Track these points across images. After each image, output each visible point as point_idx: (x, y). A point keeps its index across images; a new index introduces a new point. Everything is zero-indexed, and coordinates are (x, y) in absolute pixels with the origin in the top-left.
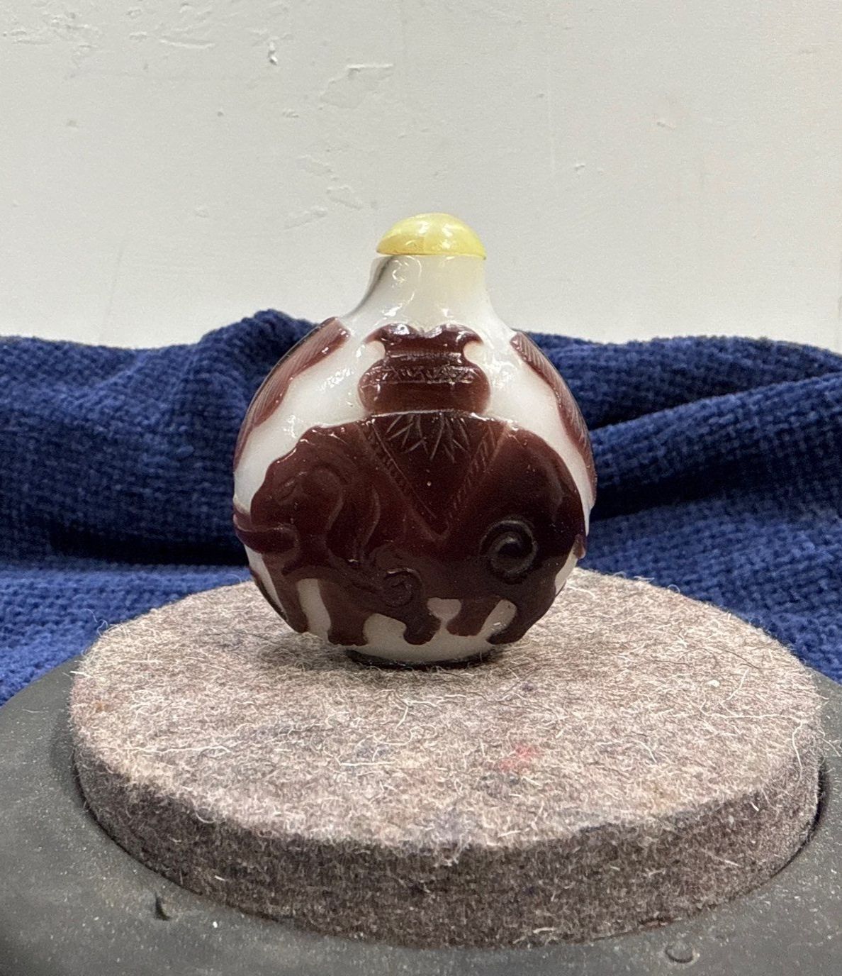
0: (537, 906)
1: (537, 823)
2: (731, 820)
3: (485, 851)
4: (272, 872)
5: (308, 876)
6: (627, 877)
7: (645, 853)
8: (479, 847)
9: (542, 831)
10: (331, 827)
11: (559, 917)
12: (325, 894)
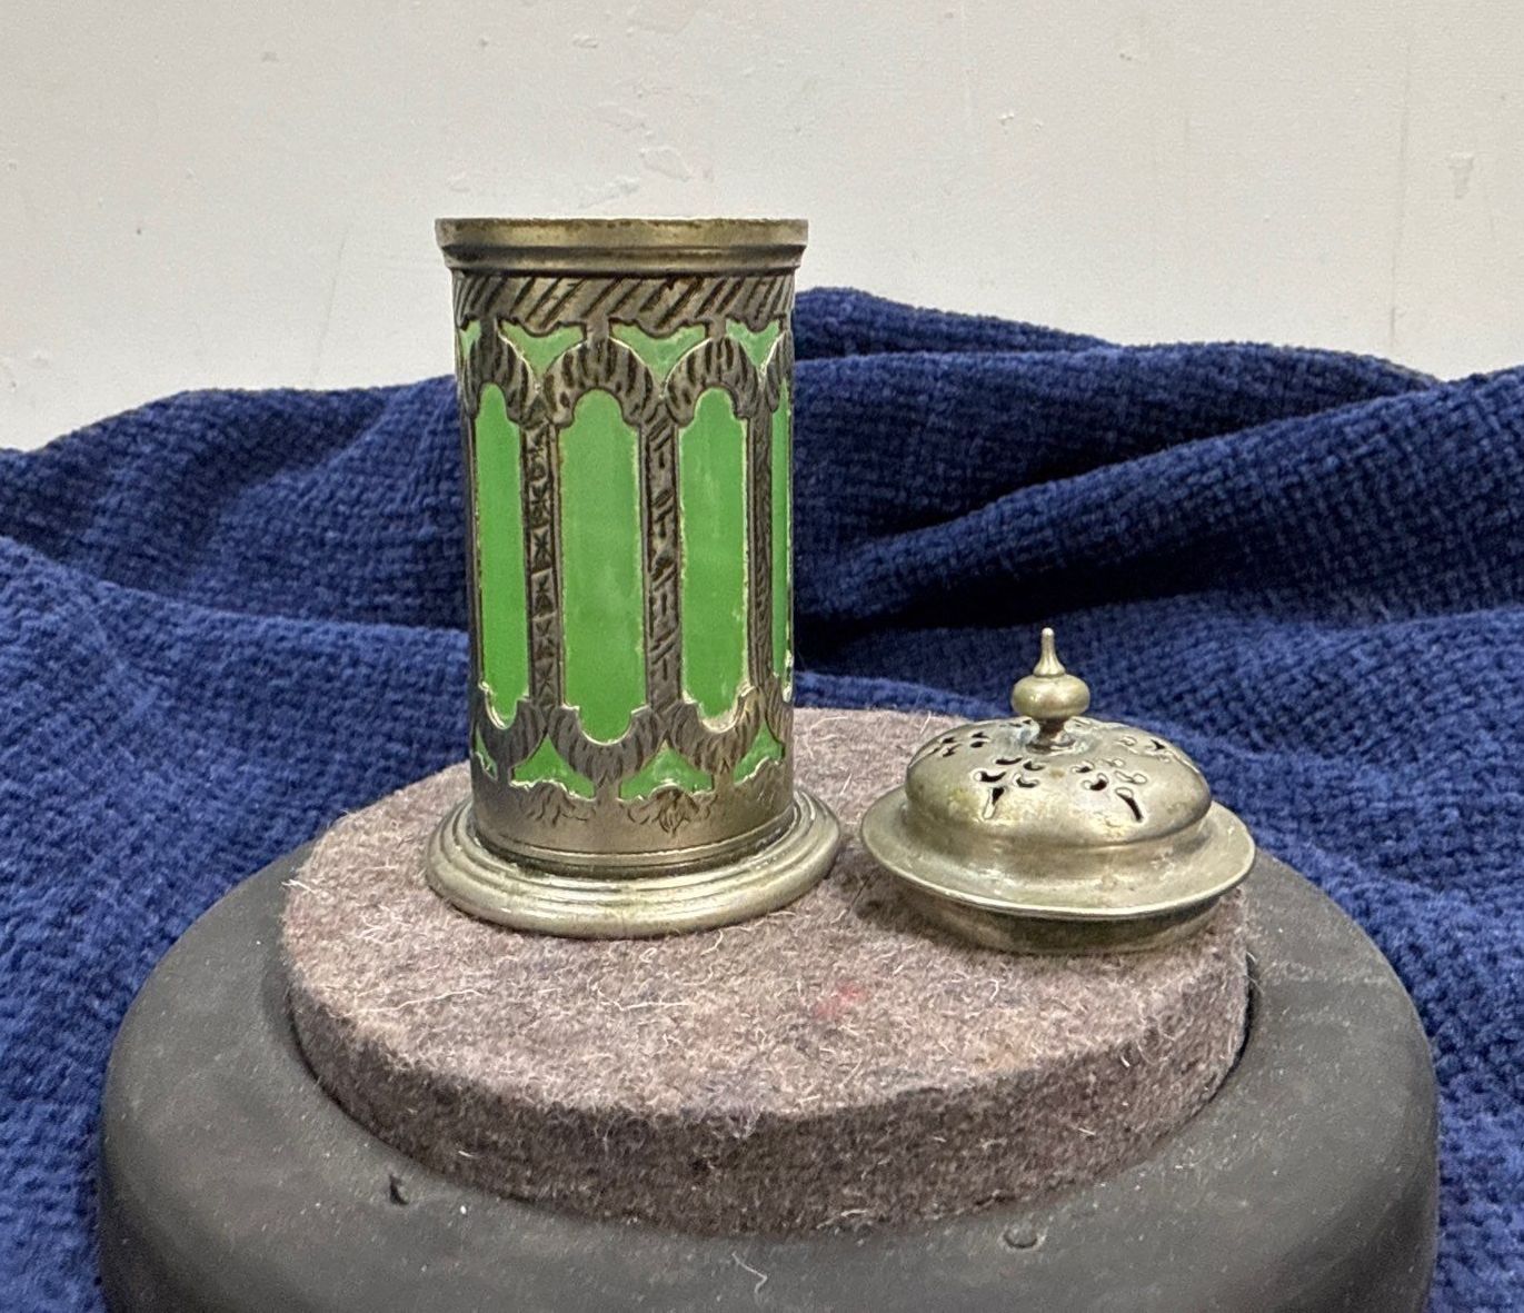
0: (846, 1184)
1: (846, 1086)
2: (1092, 1078)
3: (780, 1120)
4: (526, 1146)
5: (570, 1151)
6: (958, 1150)
7: (978, 1120)
8: (772, 1115)
9: (851, 1095)
10: (597, 1090)
11: (873, 1196)
12: (591, 1172)
